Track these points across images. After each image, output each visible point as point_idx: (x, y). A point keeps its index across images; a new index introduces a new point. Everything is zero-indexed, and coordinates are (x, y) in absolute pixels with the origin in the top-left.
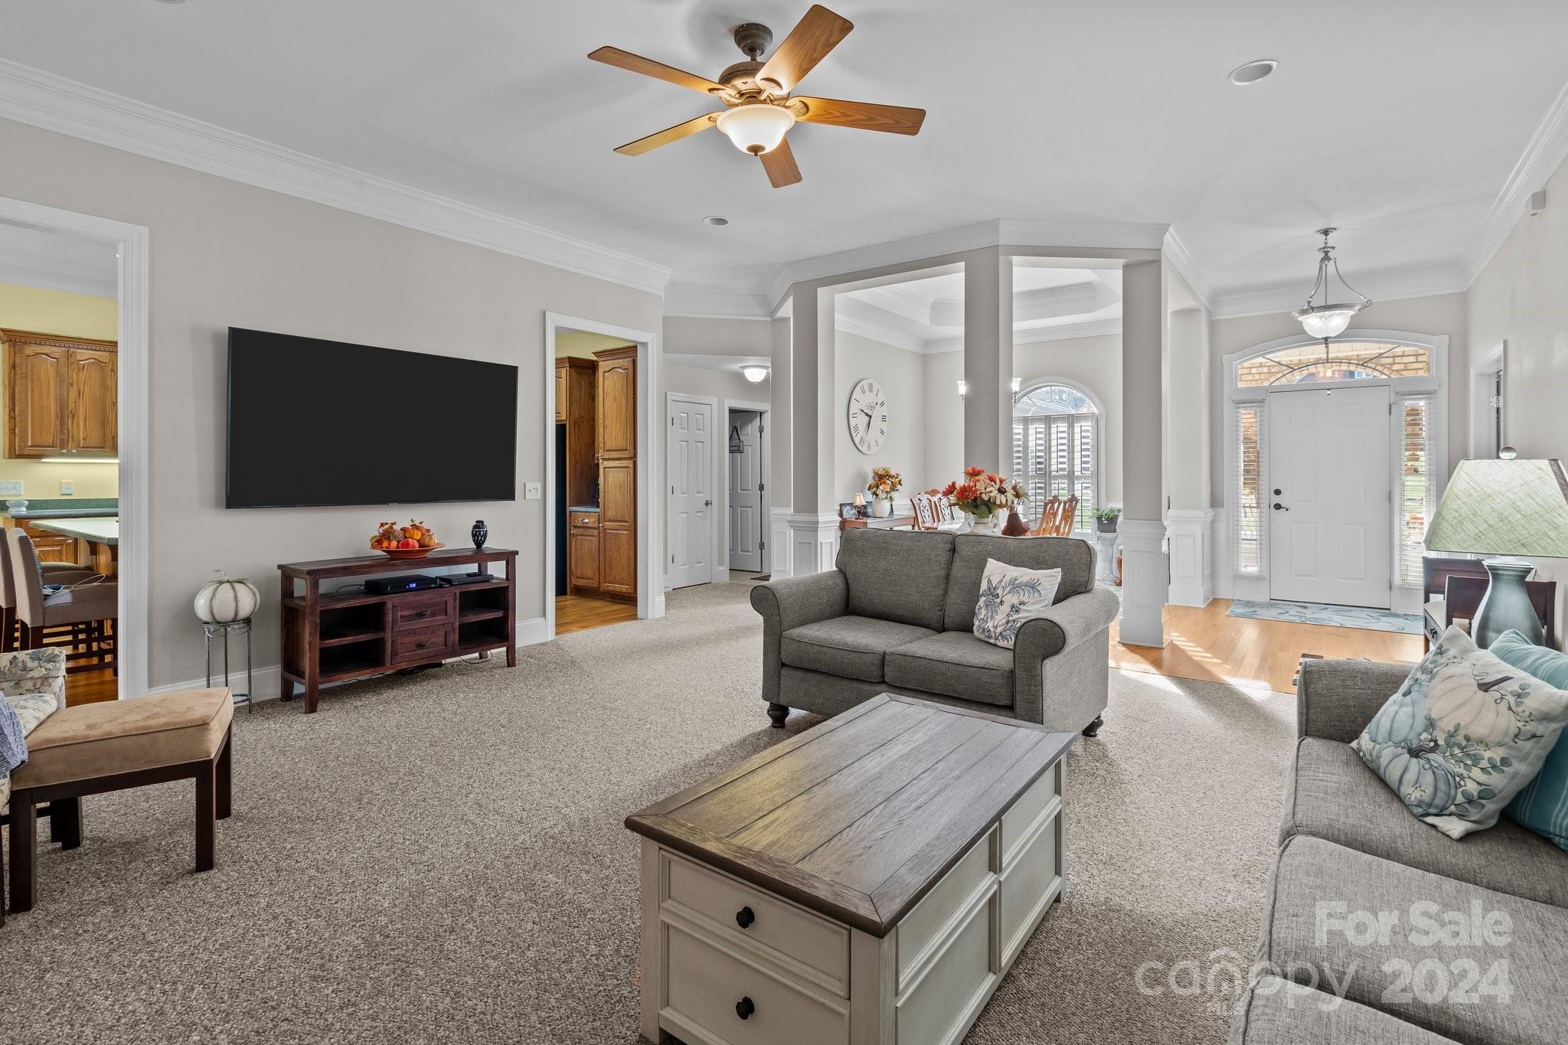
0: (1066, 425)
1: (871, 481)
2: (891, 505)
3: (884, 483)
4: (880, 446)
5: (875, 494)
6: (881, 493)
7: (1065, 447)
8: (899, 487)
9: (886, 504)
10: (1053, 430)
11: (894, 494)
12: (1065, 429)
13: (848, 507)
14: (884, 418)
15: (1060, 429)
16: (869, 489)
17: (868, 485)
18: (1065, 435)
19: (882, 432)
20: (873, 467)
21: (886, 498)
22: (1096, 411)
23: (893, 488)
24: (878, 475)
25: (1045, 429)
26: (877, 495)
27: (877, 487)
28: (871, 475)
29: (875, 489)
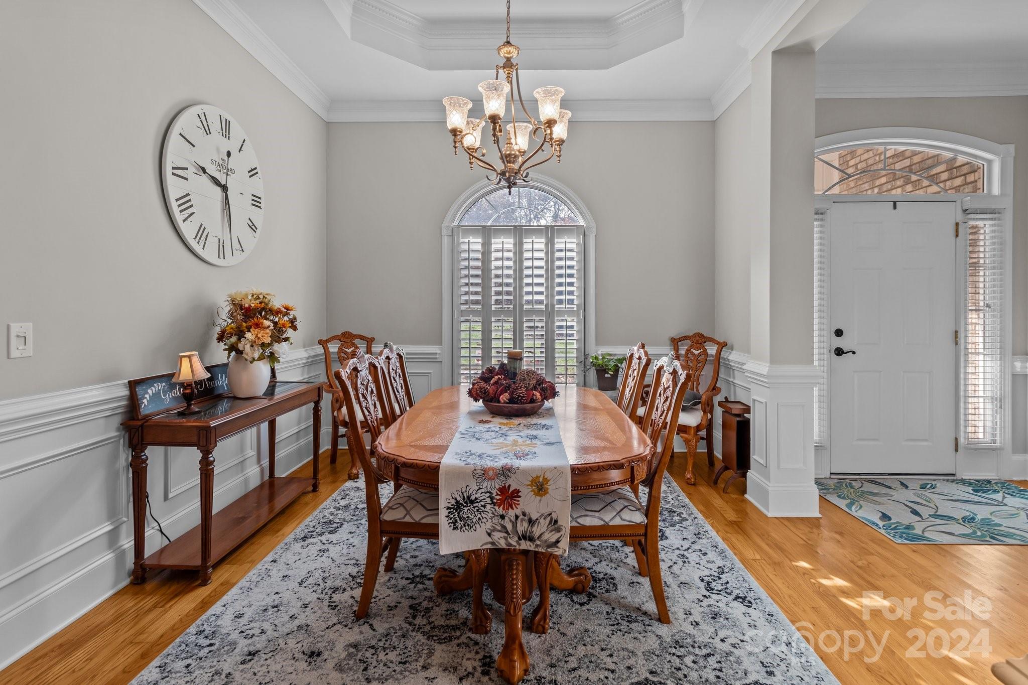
0: (543, 240)
1: (224, 320)
2: (273, 371)
3: (257, 325)
4: (247, 252)
5: (232, 348)
6: (248, 347)
7: (542, 272)
8: (290, 333)
9: (263, 370)
10: (527, 246)
11: (281, 349)
12: (542, 246)
13: (159, 386)
14: (256, 201)
15: (536, 246)
16: (221, 338)
17: (218, 330)
18: (542, 255)
19: (253, 227)
20: (233, 292)
21: (261, 358)
22: (582, 222)
23: (278, 336)
24: (241, 307)
25: (515, 245)
26: (239, 353)
27: (241, 335)
28: (225, 309)
29: (234, 339)
